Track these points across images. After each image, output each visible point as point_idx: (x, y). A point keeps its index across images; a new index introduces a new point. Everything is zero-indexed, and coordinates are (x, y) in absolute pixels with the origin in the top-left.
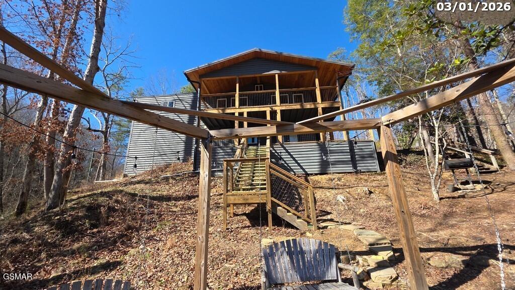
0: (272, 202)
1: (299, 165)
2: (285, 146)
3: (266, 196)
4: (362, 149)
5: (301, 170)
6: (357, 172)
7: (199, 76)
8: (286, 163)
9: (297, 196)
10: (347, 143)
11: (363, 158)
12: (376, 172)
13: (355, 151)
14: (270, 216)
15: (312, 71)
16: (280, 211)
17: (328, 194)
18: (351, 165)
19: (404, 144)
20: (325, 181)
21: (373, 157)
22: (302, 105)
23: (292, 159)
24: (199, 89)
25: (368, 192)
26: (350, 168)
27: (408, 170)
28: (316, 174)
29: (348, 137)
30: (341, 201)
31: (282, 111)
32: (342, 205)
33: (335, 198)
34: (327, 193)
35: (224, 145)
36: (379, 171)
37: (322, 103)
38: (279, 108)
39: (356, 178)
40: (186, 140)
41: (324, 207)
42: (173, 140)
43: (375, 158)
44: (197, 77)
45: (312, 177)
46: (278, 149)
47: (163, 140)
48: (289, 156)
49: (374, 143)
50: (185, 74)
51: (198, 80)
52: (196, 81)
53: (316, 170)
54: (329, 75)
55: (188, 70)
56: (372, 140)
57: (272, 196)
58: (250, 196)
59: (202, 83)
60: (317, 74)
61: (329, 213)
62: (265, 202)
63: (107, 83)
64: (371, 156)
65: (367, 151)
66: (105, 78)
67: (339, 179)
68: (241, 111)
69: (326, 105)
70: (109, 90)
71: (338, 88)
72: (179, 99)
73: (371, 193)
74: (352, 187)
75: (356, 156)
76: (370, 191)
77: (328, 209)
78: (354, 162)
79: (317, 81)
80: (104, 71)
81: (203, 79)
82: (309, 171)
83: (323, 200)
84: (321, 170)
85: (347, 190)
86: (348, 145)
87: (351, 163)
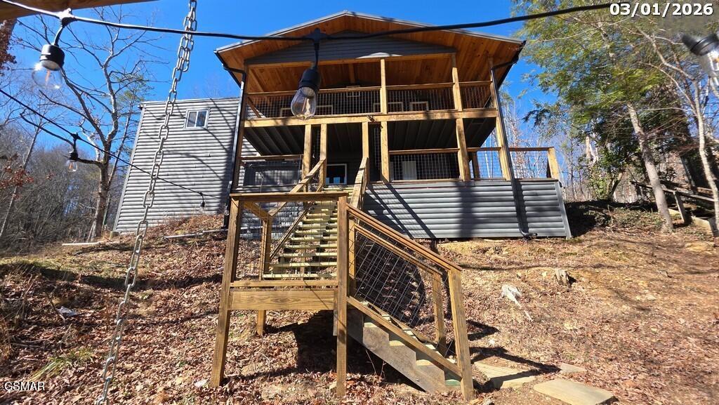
0: (351, 309)
1: (419, 221)
2: (394, 186)
3: (336, 294)
4: (537, 195)
5: (423, 231)
6: (529, 238)
7: (245, 60)
8: (396, 218)
9: (414, 284)
10: (510, 183)
11: (540, 211)
12: (565, 237)
13: (525, 197)
14: (342, 349)
15: (447, 54)
16: (371, 335)
17: (480, 281)
18: (517, 225)
19: (600, 191)
20: (470, 254)
21: (558, 210)
22: (427, 114)
23: (406, 211)
24: (243, 83)
25: (565, 279)
26: (514, 230)
27: (623, 236)
28: (451, 240)
29: (512, 174)
30: (513, 298)
31: (389, 123)
32: (516, 308)
33: (496, 290)
34: (478, 279)
35: (284, 182)
36: (569, 236)
37: (463, 111)
38: (384, 118)
39: (531, 249)
40: (224, 176)
41: (475, 311)
42: (201, 176)
43: (563, 212)
44: (241, 61)
45: (444, 245)
46: (382, 191)
47: (185, 176)
48: (401, 205)
49: (560, 183)
50: (218, 54)
51: (242, 67)
52: (239, 69)
53: (452, 232)
54: (476, 63)
55: (222, 48)
56: (556, 178)
57: (350, 294)
58: (290, 293)
59: (250, 72)
60: (454, 60)
61: (490, 331)
62: (331, 308)
63: (110, 87)
64: (554, 208)
65: (547, 199)
66: (108, 77)
67: (498, 251)
68: (317, 122)
69: (470, 114)
70: (114, 98)
71: (492, 85)
72: (217, 107)
73: (571, 280)
74: (528, 268)
75: (527, 208)
76: (569, 277)
77: (486, 318)
78: (522, 219)
79: (455, 72)
80: (106, 66)
81: (252, 66)
82: (438, 234)
83: (470, 295)
84: (461, 233)
85: (520, 274)
86: (510, 187)
87: (516, 219)
